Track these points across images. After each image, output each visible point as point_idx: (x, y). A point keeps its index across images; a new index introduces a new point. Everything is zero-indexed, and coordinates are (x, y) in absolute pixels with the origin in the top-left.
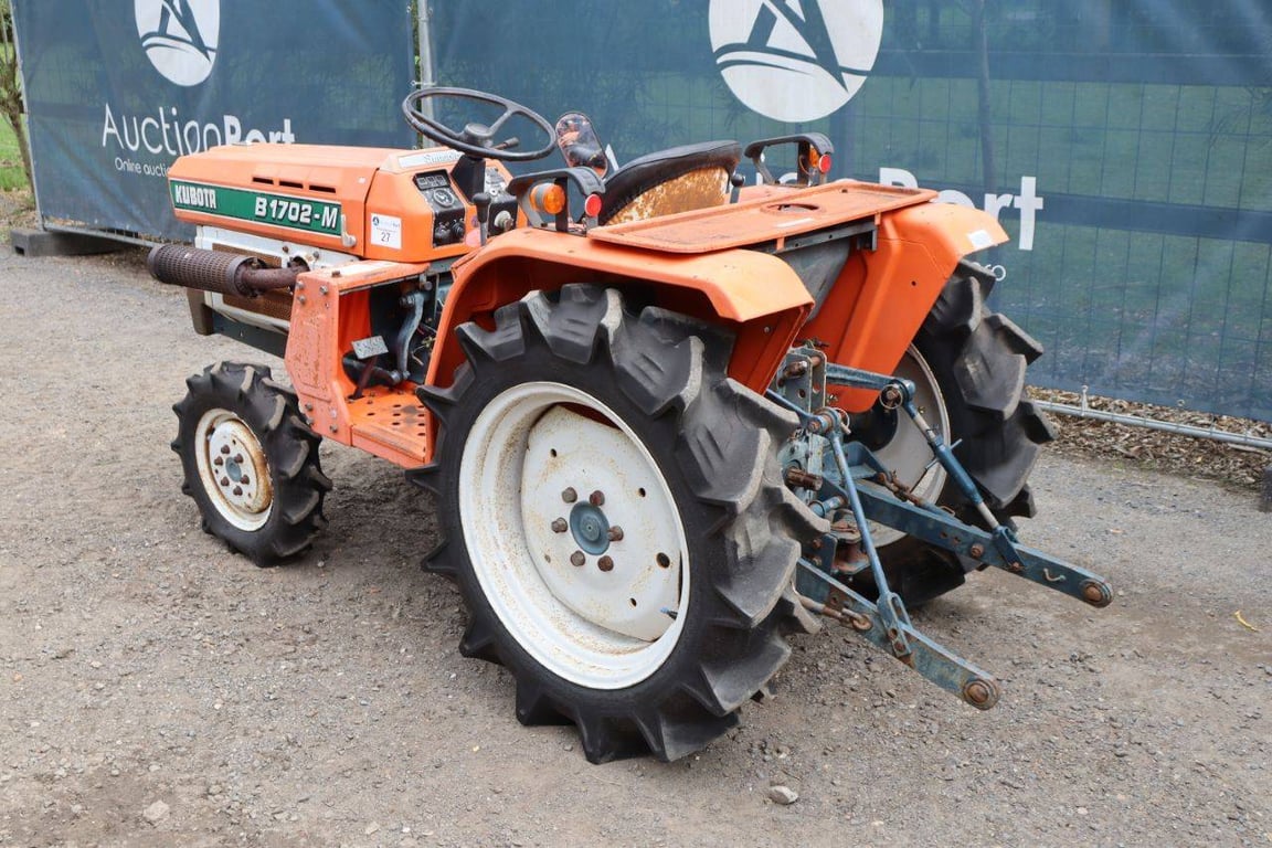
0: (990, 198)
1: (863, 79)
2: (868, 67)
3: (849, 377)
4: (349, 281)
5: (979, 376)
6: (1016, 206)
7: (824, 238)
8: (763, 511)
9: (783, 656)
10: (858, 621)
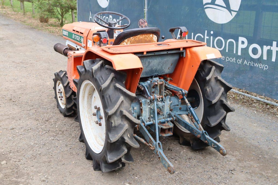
0: (265, 47)
1: (236, 13)
2: (237, 10)
3: (173, 88)
4: (77, 54)
5: (210, 92)
6: (271, 49)
7: (166, 53)
8: (120, 116)
9: (125, 152)
10: (152, 147)
